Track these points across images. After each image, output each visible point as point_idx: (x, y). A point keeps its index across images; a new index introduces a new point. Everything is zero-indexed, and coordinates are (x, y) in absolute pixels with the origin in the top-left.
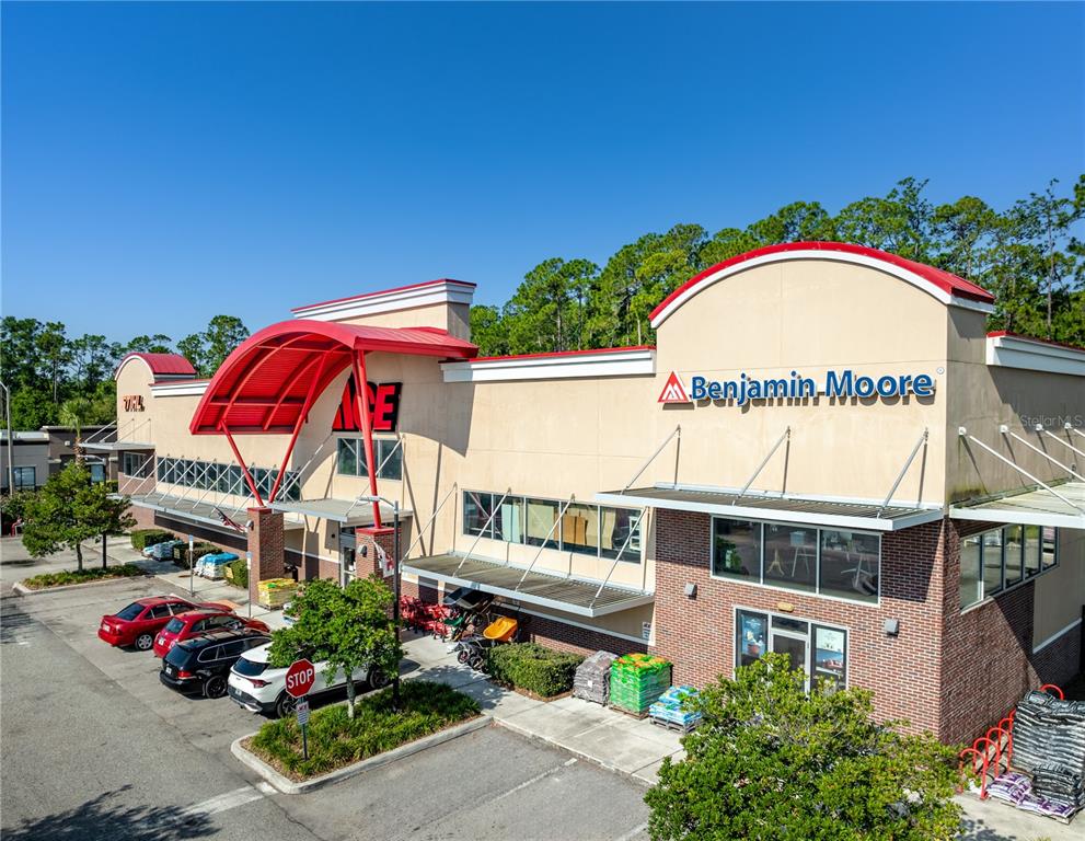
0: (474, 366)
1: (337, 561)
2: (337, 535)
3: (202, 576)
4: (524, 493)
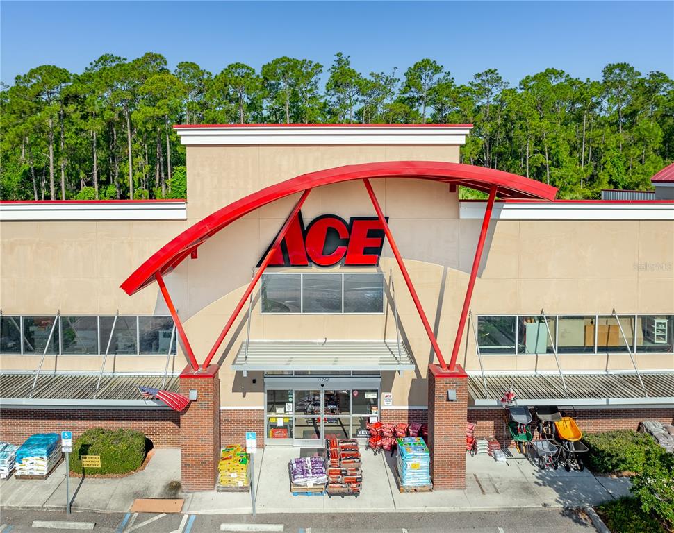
1: (262, 408)
2: (260, 379)
4: (558, 312)
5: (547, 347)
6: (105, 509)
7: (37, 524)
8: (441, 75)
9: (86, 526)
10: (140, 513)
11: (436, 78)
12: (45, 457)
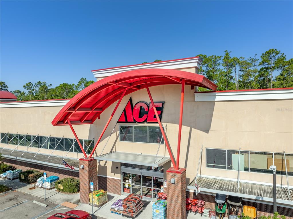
0: (217, 94)
1: (120, 179)
2: (119, 167)
3: (41, 187)
4: (249, 150)
5: (245, 168)
6: (54, 202)
7: (34, 202)
8: (279, 55)
9: (44, 206)
10: (62, 206)
11: (277, 57)
12: (49, 183)
